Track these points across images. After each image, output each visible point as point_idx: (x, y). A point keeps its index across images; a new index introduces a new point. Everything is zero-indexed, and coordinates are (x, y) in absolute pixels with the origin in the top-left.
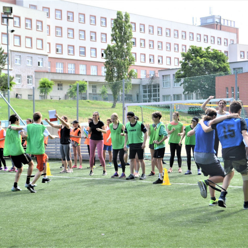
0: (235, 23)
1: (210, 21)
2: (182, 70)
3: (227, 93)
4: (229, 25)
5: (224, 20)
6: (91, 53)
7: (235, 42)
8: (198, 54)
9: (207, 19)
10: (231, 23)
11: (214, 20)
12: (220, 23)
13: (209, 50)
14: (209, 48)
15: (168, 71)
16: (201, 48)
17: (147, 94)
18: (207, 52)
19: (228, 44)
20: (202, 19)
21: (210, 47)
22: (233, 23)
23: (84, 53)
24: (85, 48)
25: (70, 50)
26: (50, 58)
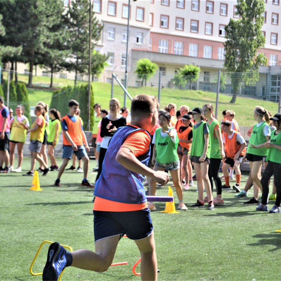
17: (277, 87)
23: (197, 29)
24: (198, 22)
25: (178, 24)
26: (152, 33)
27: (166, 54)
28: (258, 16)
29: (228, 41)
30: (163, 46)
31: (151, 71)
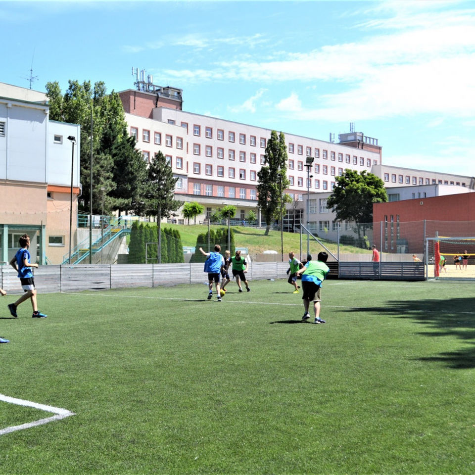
0: (378, 141)
1: (351, 138)
2: (334, 195)
3: (386, 221)
4: (372, 143)
5: (366, 137)
6: (229, 173)
7: (378, 163)
8: (354, 179)
9: (347, 136)
10: (373, 141)
11: (355, 137)
12: (363, 141)
13: (365, 174)
14: (364, 172)
15: (314, 195)
16: (356, 172)
17: (289, 219)
18: (363, 176)
19: (371, 165)
20: (341, 136)
21: (366, 170)
22: (375, 141)
23: (223, 173)
24: (223, 168)
25: (208, 170)
26: (189, 178)
27: (199, 195)
28: (282, 164)
29: (261, 185)
30: (197, 189)
31: (200, 212)
